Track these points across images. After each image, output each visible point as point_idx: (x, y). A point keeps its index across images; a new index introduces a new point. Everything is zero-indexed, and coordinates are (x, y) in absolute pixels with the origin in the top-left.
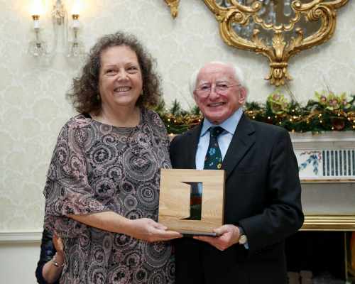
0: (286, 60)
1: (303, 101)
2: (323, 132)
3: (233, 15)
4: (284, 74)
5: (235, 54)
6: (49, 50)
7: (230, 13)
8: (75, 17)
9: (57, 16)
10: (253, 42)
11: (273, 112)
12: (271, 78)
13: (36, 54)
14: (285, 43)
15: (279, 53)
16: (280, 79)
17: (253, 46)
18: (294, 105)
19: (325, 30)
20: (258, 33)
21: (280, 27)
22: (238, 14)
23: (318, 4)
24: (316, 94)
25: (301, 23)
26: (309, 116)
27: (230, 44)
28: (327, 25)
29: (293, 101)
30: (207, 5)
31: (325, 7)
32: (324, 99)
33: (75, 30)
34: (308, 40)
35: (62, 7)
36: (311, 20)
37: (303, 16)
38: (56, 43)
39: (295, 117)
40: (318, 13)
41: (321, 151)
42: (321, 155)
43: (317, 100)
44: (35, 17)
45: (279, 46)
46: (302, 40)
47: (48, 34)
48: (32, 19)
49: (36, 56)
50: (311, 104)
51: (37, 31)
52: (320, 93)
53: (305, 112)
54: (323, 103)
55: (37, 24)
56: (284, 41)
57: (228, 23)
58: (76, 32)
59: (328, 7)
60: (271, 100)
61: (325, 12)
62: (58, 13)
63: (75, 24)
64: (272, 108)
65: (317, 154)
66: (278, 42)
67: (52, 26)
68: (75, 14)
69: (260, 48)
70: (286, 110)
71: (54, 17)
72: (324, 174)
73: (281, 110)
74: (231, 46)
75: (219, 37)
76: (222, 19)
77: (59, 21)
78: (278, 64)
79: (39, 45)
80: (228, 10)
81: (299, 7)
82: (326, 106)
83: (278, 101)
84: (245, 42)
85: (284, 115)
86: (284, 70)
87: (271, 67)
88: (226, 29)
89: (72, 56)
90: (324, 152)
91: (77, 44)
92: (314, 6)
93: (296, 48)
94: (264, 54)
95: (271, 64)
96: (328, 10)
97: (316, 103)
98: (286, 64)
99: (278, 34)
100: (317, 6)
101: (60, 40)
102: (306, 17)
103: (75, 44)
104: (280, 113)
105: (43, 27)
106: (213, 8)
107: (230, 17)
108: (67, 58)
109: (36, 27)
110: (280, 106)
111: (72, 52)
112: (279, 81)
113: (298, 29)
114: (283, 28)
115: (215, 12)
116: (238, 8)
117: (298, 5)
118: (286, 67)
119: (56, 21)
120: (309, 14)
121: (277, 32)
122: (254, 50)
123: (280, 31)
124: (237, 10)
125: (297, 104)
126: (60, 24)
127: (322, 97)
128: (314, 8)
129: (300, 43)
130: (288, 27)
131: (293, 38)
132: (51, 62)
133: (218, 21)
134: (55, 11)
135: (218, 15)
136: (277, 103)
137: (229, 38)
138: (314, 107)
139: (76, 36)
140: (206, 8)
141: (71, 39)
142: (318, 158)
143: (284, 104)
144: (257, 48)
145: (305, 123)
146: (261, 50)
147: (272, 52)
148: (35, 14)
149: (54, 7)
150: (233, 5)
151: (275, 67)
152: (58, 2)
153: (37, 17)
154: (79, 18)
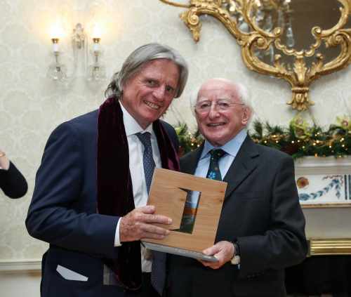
0: (308, 85)
1: (325, 125)
2: (345, 156)
3: (256, 40)
4: (305, 99)
5: (257, 79)
6: (69, 74)
7: (252, 38)
8: (96, 40)
9: (77, 40)
10: (275, 67)
11: (297, 136)
12: (293, 102)
13: (56, 78)
14: (306, 69)
15: (301, 78)
16: (302, 104)
17: (275, 71)
18: (316, 130)
19: (345, 56)
20: (280, 59)
21: (301, 53)
22: (260, 39)
23: (337, 30)
24: (338, 119)
25: (321, 49)
26: (332, 140)
27: (252, 68)
28: (347, 51)
29: (315, 126)
30: (229, 30)
31: (345, 34)
32: (345, 124)
33: (96, 54)
34: (328, 66)
35: (82, 30)
36: (331, 47)
37: (323, 42)
38: (76, 66)
39: (318, 142)
40: (339, 39)
41: (343, 176)
42: (343, 179)
43: (339, 124)
44: (54, 41)
45: (300, 71)
46: (323, 66)
47: (67, 59)
48: (51, 42)
49: (55, 80)
50: (333, 128)
51: (56, 54)
52: (342, 118)
53: (327, 136)
54: (345, 128)
55: (56, 48)
56: (305, 66)
57: (250, 48)
58: (97, 56)
59: (348, 33)
60: (294, 124)
61: (345, 38)
62: (79, 36)
63: (96, 47)
64: (295, 132)
65: (339, 178)
66: (300, 67)
67: (72, 50)
68: (96, 37)
69: (282, 72)
70: (308, 134)
71: (74, 41)
72: (346, 198)
73: (305, 135)
74: (253, 70)
75: (241, 62)
76: (244, 44)
77: (79, 45)
78: (300, 89)
79: (59, 69)
80: (250, 35)
81: (320, 34)
82: (348, 130)
83: (301, 125)
84: (267, 67)
85: (307, 140)
86: (306, 95)
87: (293, 91)
88: (248, 54)
89: (93, 80)
90: (345, 176)
91: (98, 68)
92: (334, 33)
93: (317, 74)
94: (286, 79)
95: (292, 89)
96: (348, 37)
97: (337, 127)
98: (307, 89)
99: (300, 60)
100: (337, 33)
101: (80, 64)
102: (326, 43)
103: (96, 68)
104: (303, 137)
105: (63, 50)
106: (234, 33)
107: (253, 42)
108: (87, 82)
109: (56, 50)
110: (303, 130)
111: (93, 76)
112: (301, 106)
113: (319, 55)
114: (304, 54)
115: (236, 37)
116: (260, 33)
117: (319, 31)
118: (307, 91)
119: (76, 44)
120: (329, 40)
121: (298, 57)
122: (276, 74)
123: (302, 57)
124: (259, 36)
125: (319, 129)
126: (80, 47)
127: (344, 122)
128: (334, 35)
129: (320, 68)
130: (310, 53)
131: (313, 63)
132: (71, 86)
133: (240, 46)
134: (75, 34)
135: (240, 40)
136: (301, 127)
137: (251, 63)
138: (336, 132)
139: (97, 60)
140: (228, 32)
141: (92, 63)
142: (340, 182)
143: (307, 128)
144: (279, 73)
145: (327, 147)
146: (284, 75)
147: (294, 77)
148: (55, 38)
149: (74, 30)
150: (254, 30)
151: (296, 92)
152: (79, 25)
153: (57, 40)
154: (101, 42)
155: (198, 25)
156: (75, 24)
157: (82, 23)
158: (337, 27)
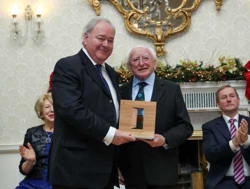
0: (164, 41)
1: (173, 65)
2: (184, 83)
3: (133, 15)
4: (162, 49)
5: (134, 37)
6: (23, 35)
7: (130, 14)
8: (39, 16)
9: (27, 15)
10: (144, 31)
11: (157, 71)
14: (162, 32)
15: (159, 37)
16: (160, 52)
17: (144, 33)
18: (168, 68)
19: (185, 24)
20: (147, 26)
21: (159, 22)
22: (135, 15)
24: (181, 61)
25: (171, 20)
26: (177, 74)
27: (131, 32)
28: (186, 22)
29: (167, 65)
30: (118, 9)
31: (185, 11)
33: (39, 24)
34: (176, 30)
35: (30, 9)
36: (177, 18)
37: (172, 16)
38: (27, 31)
39: (169, 75)
40: (181, 14)
43: (181, 64)
44: (14, 16)
45: (159, 33)
47: (22, 26)
48: (12, 17)
49: (15, 39)
50: (178, 67)
51: (15, 24)
53: (175, 71)
54: (185, 66)
55: (15, 20)
56: (162, 30)
57: (129, 19)
58: (39, 25)
59: (187, 11)
61: (185, 14)
62: (28, 13)
63: (39, 20)
66: (159, 31)
67: (25, 21)
68: (39, 14)
69: (148, 34)
70: (164, 70)
73: (161, 71)
75: (124, 28)
76: (126, 17)
77: (29, 18)
78: (159, 44)
79: (17, 33)
80: (130, 12)
82: (186, 68)
85: (163, 73)
86: (162, 47)
87: (155, 45)
88: (129, 23)
89: (37, 39)
92: (178, 10)
93: (168, 35)
94: (151, 37)
96: (187, 13)
97: (180, 66)
98: (163, 44)
99: (159, 26)
100: (180, 10)
101: (29, 29)
102: (174, 17)
103: (39, 32)
105: (19, 22)
106: (120, 11)
107: (131, 16)
108: (34, 41)
109: (15, 22)
110: (160, 68)
111: (37, 37)
113: (170, 24)
114: (161, 23)
115: (122, 13)
116: (135, 11)
117: (169, 10)
118: (163, 45)
119: (27, 18)
120: (176, 15)
121: (158, 25)
122: (145, 35)
124: (135, 12)
125: (170, 67)
126: (29, 20)
127: (184, 63)
128: (179, 12)
129: (171, 31)
130: (164, 22)
131: (167, 28)
132: (24, 43)
133: (124, 18)
134: (26, 12)
135: (124, 15)
136: (159, 66)
137: (130, 29)
138: (180, 69)
139: (39, 27)
140: (117, 11)
141: (37, 29)
143: (163, 67)
145: (174, 78)
146: (149, 35)
147: (156, 37)
148: (14, 14)
149: (26, 10)
150: (132, 9)
151: (157, 46)
152: (29, 6)
153: (16, 16)
154: (41, 16)
155: (99, 6)
156: (26, 6)
157: (30, 5)
158: (180, 7)
